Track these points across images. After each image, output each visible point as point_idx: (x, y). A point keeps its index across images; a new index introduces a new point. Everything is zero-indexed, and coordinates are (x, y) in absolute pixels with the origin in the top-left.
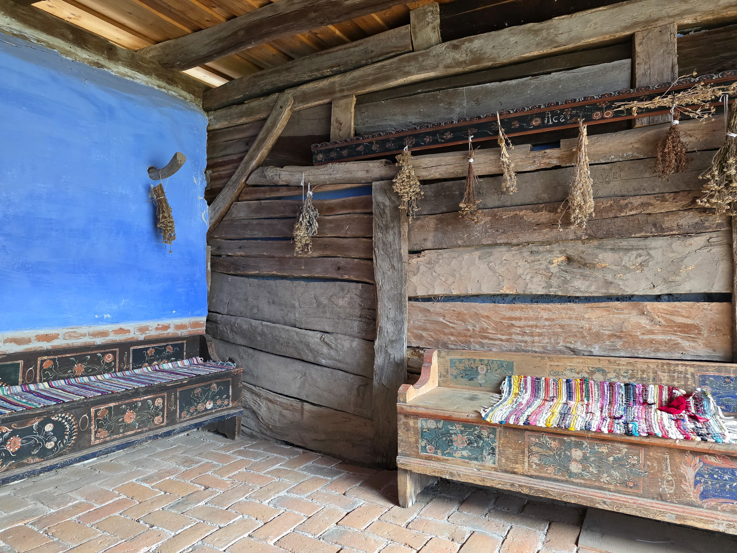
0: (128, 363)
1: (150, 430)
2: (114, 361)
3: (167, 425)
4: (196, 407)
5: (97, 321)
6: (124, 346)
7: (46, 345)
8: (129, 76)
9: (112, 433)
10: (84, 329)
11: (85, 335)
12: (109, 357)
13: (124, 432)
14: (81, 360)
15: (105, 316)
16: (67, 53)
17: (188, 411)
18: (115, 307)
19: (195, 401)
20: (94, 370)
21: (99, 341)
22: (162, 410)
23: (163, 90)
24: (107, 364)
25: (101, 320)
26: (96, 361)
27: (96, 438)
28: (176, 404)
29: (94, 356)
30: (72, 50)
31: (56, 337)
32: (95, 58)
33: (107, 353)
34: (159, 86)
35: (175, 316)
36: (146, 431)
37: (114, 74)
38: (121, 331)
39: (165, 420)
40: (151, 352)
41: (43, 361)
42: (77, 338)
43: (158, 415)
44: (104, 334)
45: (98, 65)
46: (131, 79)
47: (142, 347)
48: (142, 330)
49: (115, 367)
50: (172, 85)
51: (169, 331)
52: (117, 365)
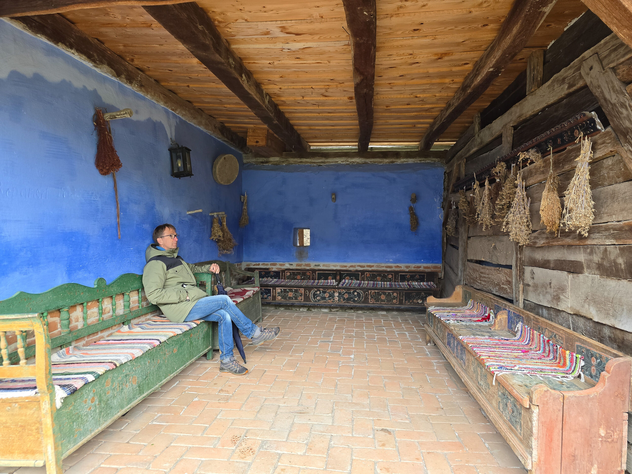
0: (398, 280)
1: (391, 304)
2: (392, 278)
3: (399, 304)
4: (413, 300)
5: (387, 262)
6: (396, 273)
7: (370, 269)
8: (405, 162)
9: (376, 301)
10: (383, 265)
11: (383, 267)
12: (390, 276)
13: (381, 302)
14: (380, 275)
15: (390, 260)
16: (380, 162)
17: (409, 302)
18: (394, 257)
19: (412, 298)
20: (384, 280)
21: (389, 269)
22: (397, 298)
23: (423, 162)
24: (389, 278)
25: (389, 262)
26: (385, 277)
27: (371, 301)
28: (403, 297)
29: (384, 275)
30: (382, 161)
31: (373, 266)
32: (391, 160)
33: (389, 274)
34: (420, 161)
35: (423, 263)
36: (390, 304)
37: (399, 163)
38: (398, 266)
39: (398, 302)
40: (408, 277)
41: (367, 274)
42: (380, 267)
43: (395, 299)
44: (391, 267)
45: (393, 162)
46: (407, 163)
47: (404, 274)
48: (407, 267)
49: (392, 280)
50: (427, 158)
51: (420, 269)
52: (394, 280)
